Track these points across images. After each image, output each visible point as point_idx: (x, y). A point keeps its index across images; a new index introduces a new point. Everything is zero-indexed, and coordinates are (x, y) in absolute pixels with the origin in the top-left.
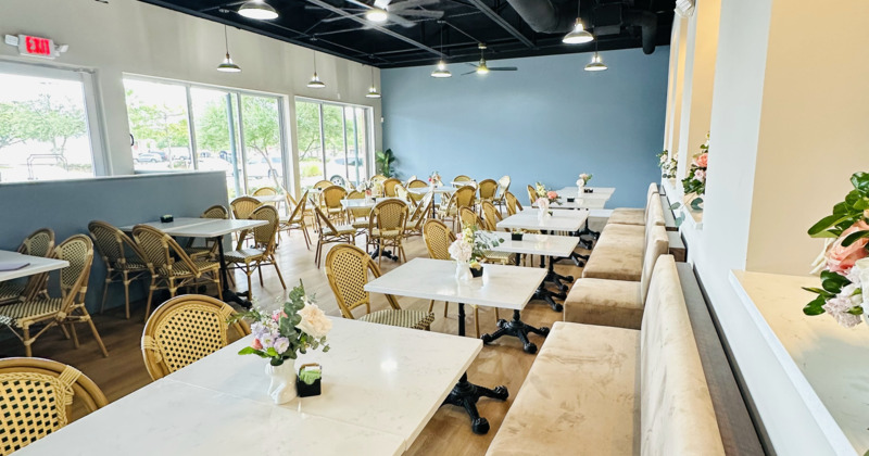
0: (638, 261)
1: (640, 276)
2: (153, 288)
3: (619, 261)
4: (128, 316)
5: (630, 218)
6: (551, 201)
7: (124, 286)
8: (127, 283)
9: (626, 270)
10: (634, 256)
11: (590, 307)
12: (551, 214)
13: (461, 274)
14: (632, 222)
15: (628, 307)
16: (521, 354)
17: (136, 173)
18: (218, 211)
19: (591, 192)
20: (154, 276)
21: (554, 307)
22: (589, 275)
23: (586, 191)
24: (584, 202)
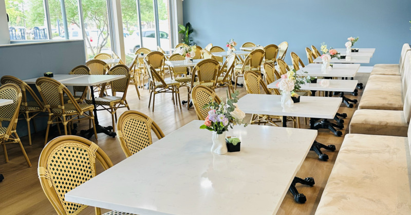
0: (400, 99)
1: (403, 108)
2: (50, 122)
3: (385, 99)
4: (31, 143)
5: (389, 71)
6: (332, 56)
7: (27, 122)
8: (28, 120)
9: (391, 104)
10: (396, 95)
11: (369, 126)
12: (332, 66)
13: (286, 101)
14: (390, 73)
15: (396, 125)
16: (316, 162)
17: (11, 42)
18: (84, 69)
19: (357, 51)
20: (51, 114)
21: (336, 134)
22: (363, 108)
23: (353, 51)
24: (352, 58)
